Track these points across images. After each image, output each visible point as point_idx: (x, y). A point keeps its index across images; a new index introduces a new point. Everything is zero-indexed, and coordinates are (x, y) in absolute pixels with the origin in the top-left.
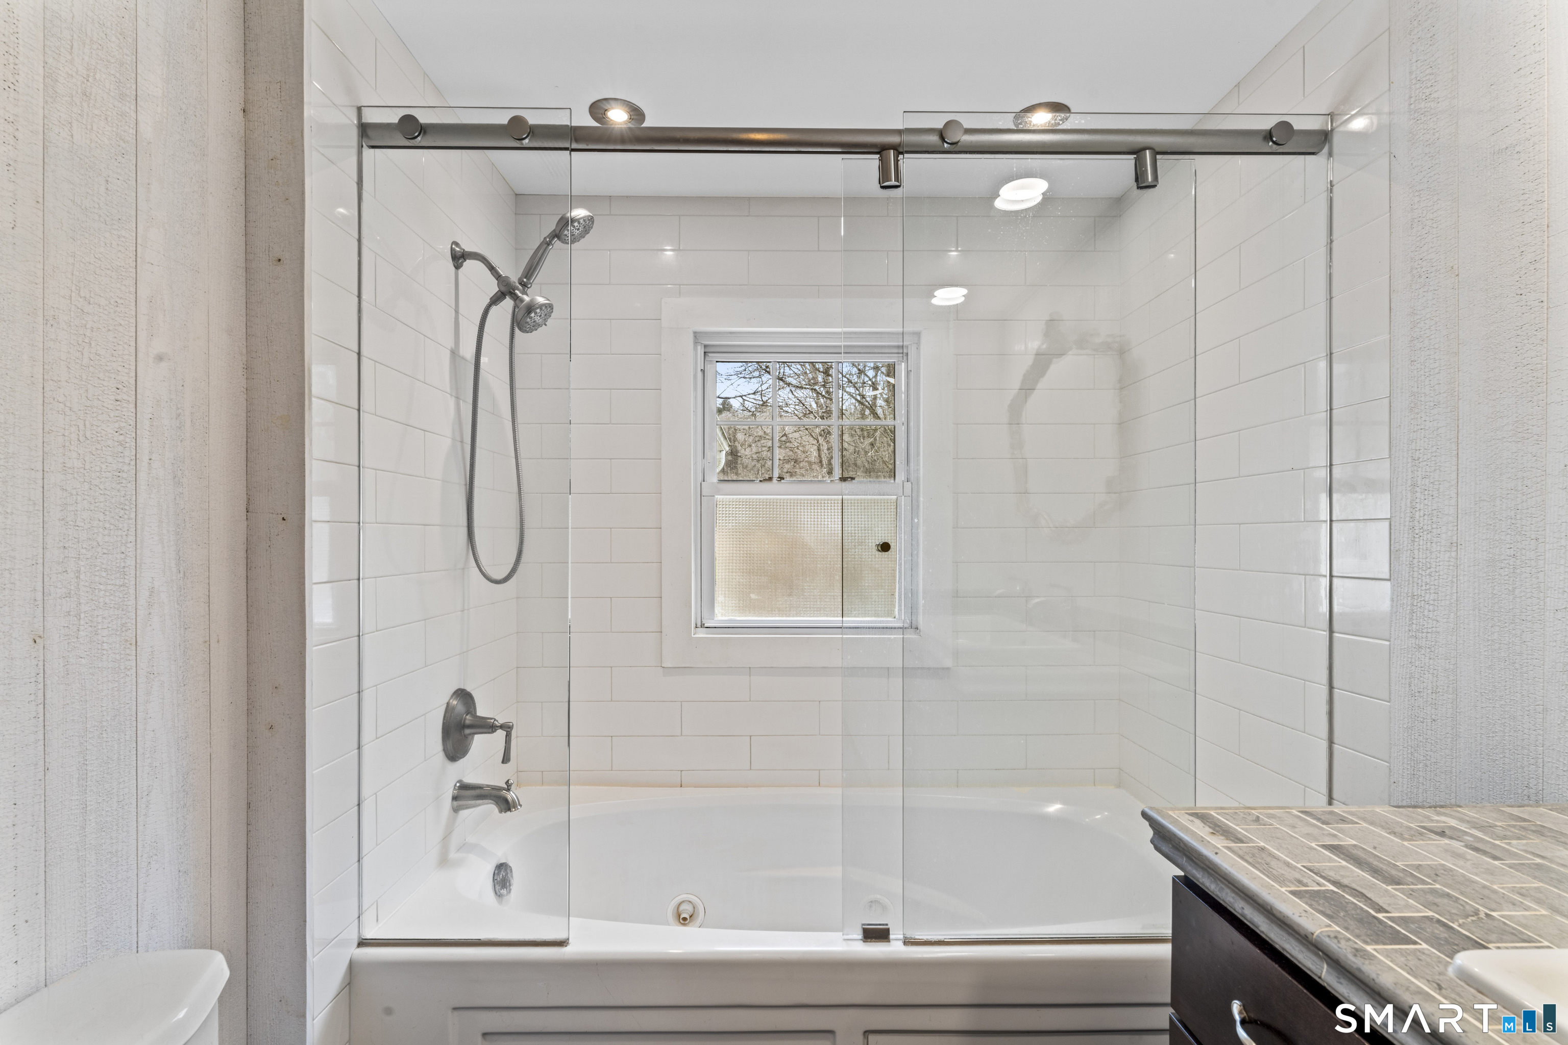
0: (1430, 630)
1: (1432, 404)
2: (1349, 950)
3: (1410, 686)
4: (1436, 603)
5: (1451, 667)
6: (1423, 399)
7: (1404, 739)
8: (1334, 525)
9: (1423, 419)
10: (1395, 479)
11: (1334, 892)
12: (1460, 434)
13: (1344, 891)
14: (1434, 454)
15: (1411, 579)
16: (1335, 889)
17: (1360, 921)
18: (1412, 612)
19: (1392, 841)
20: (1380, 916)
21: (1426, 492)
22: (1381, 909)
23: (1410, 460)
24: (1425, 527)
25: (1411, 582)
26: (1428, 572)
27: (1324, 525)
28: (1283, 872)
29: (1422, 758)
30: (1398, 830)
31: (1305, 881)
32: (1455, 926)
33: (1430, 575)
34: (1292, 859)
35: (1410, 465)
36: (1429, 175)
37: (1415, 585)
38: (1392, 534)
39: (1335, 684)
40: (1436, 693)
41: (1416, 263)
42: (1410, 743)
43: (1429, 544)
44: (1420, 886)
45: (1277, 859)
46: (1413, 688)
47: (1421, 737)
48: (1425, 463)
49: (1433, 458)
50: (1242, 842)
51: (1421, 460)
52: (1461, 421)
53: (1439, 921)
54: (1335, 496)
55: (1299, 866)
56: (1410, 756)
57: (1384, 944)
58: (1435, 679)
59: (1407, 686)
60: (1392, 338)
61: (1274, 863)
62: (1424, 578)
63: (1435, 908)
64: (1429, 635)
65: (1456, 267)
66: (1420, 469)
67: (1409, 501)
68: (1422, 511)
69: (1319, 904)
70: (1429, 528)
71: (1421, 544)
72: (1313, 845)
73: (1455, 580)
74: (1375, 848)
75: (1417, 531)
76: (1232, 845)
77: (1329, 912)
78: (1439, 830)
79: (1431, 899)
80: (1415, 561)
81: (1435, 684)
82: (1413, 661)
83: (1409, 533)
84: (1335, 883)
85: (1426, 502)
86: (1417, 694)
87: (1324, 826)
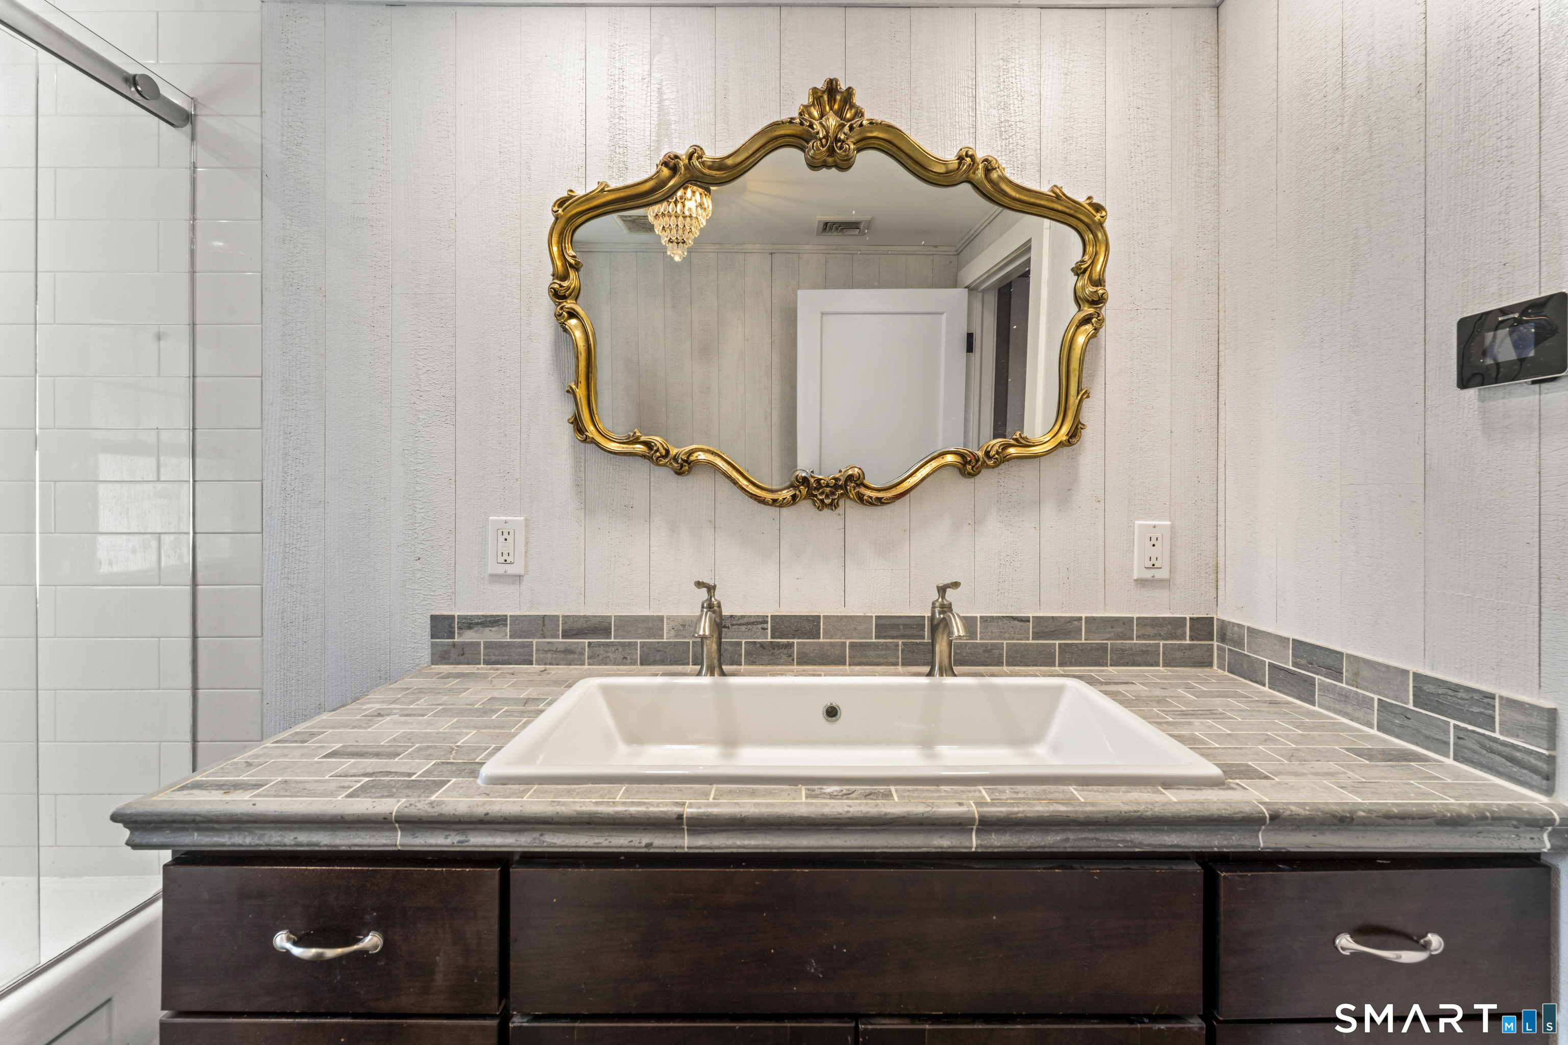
0: (300, 571)
1: (303, 391)
2: (426, 807)
3: (282, 619)
4: (306, 549)
5: (320, 597)
6: (294, 385)
7: (277, 665)
8: (198, 485)
9: (294, 401)
10: (267, 448)
11: (373, 781)
12: (327, 418)
13: (376, 777)
14: (304, 431)
15: (283, 531)
16: (371, 779)
17: (408, 787)
18: (284, 558)
19: (360, 732)
20: (413, 778)
21: (297, 461)
22: (410, 775)
23: (282, 433)
24: (296, 489)
25: (283, 534)
26: (299, 524)
27: (185, 485)
28: (324, 788)
29: (294, 675)
30: (354, 724)
31: (346, 784)
32: (452, 761)
33: (301, 527)
34: (316, 776)
35: (281, 437)
36: (300, 207)
37: (287, 535)
38: (264, 494)
39: (199, 633)
40: (307, 620)
41: (288, 273)
42: (282, 666)
43: (300, 502)
44: (410, 750)
45: (307, 782)
46: (285, 620)
47: (294, 659)
48: (296, 437)
49: (304, 434)
50: (262, 786)
51: (292, 434)
52: (327, 408)
53: (443, 763)
54: (198, 460)
55: (327, 778)
56: (282, 677)
57: (437, 791)
58: (306, 609)
59: (280, 619)
60: (264, 329)
61: (308, 786)
62: (295, 529)
63: (431, 757)
64: (300, 575)
65: (323, 289)
66: (291, 442)
67: (281, 467)
68: (293, 476)
69: (374, 793)
70: (300, 489)
71: (292, 502)
72: (316, 759)
73: (323, 529)
74: (357, 741)
75: (288, 492)
76: (257, 792)
77: (386, 794)
78: (376, 714)
79: (425, 753)
80: (287, 516)
81: (305, 613)
82: (285, 598)
83: (281, 494)
84: (365, 775)
85: (297, 468)
86: (289, 625)
87: (305, 744)
